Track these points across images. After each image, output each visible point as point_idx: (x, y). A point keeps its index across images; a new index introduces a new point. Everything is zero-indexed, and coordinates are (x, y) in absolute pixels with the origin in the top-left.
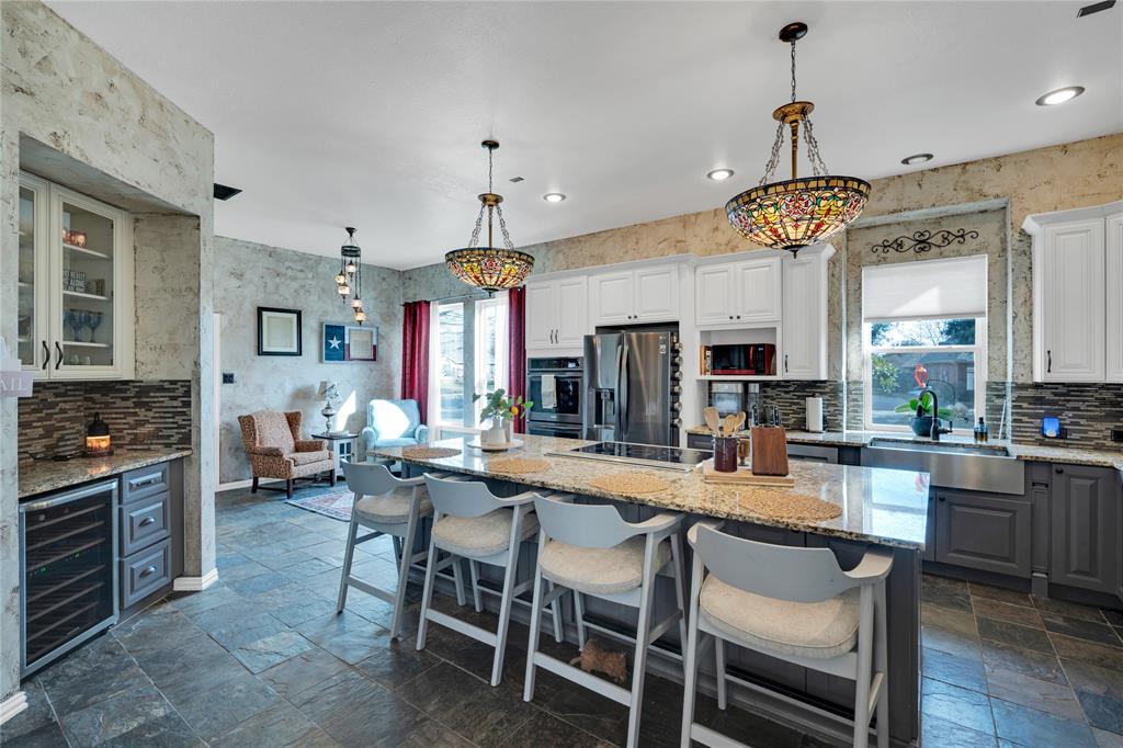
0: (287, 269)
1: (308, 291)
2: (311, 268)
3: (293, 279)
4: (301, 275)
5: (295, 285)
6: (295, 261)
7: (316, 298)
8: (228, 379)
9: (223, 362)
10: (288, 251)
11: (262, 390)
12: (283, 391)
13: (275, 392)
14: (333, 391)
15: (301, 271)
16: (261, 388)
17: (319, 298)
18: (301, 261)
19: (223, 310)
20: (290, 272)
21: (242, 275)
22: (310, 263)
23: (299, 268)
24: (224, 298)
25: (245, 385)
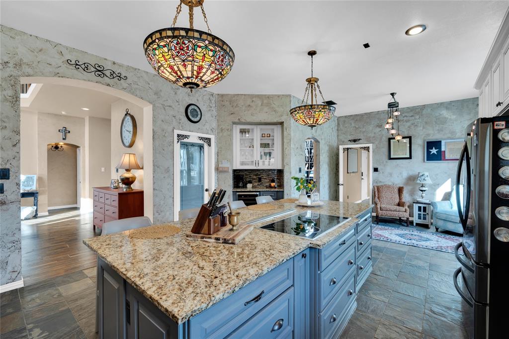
0: (404, 117)
1: (416, 126)
2: (418, 113)
3: (407, 121)
4: (411, 118)
5: (408, 124)
6: (408, 112)
7: (421, 128)
8: (376, 170)
9: (373, 163)
10: (404, 108)
11: (391, 175)
12: (402, 177)
13: (398, 177)
14: (423, 178)
15: (412, 116)
16: (391, 174)
17: (424, 128)
18: (411, 111)
19: (374, 142)
20: (405, 118)
21: (381, 126)
22: (417, 111)
23: (411, 115)
24: (374, 137)
25: (383, 173)
